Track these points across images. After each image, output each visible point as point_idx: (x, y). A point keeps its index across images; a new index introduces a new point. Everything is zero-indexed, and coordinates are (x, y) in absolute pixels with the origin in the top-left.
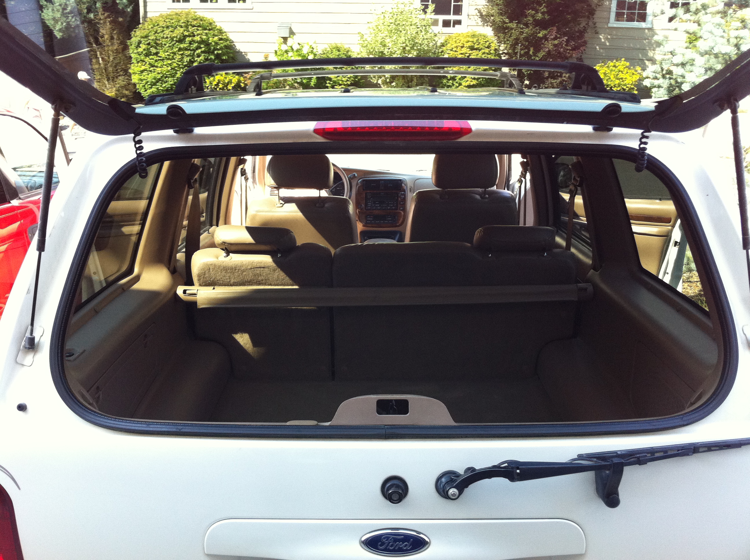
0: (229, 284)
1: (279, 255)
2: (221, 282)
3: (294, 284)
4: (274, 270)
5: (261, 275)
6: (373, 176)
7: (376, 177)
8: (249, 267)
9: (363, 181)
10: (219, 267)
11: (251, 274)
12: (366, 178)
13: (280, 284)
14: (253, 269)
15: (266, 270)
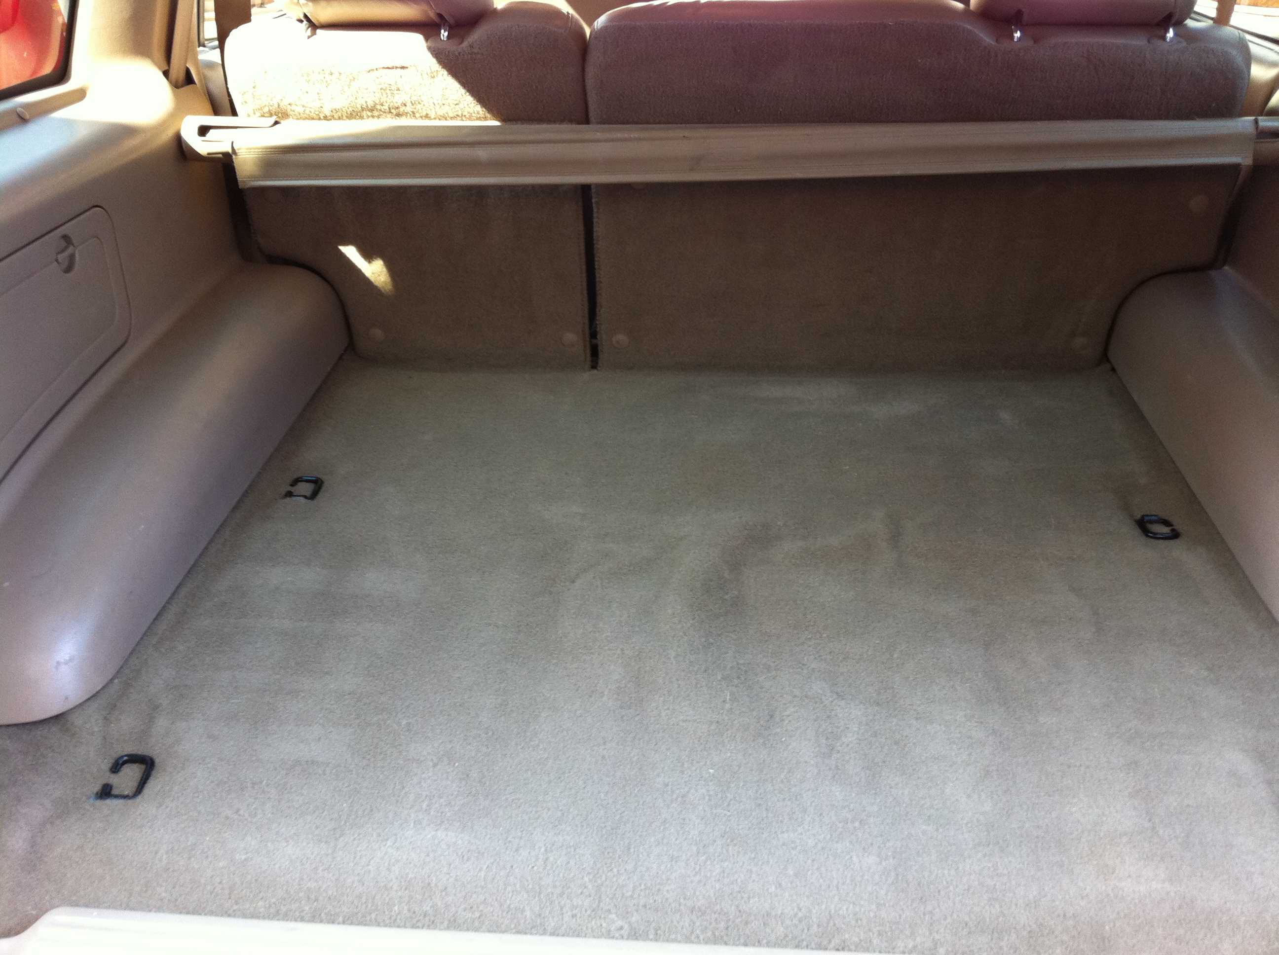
0: (322, 116)
1: (444, 34)
2: (301, 110)
3: (488, 115)
4: (432, 76)
5: (398, 89)
11: (373, 87)
13: (451, 115)
14: (376, 73)
15: (410, 75)
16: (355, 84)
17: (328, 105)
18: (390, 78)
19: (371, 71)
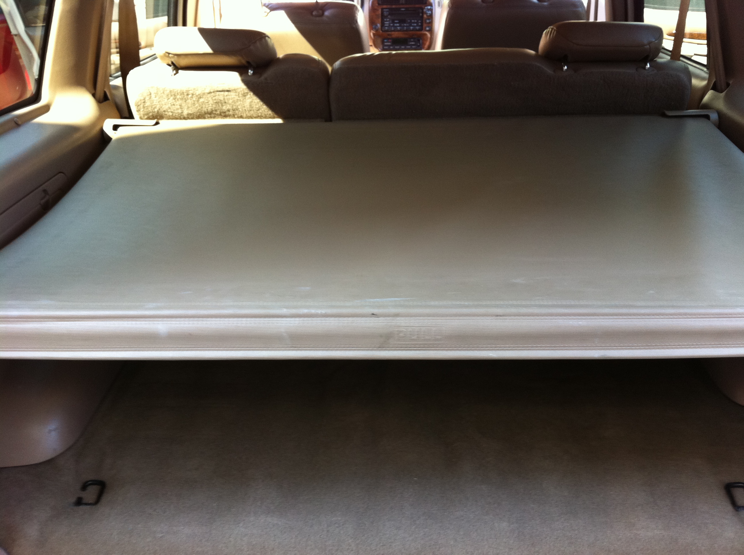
1: (250, 72)
3: (276, 116)
4: (245, 95)
5: (225, 103)
8: (206, 91)
10: (164, 90)
11: (211, 102)
13: (255, 116)
14: (213, 94)
15: (232, 95)
16: (201, 100)
17: (185, 113)
18: (221, 96)
19: (210, 93)
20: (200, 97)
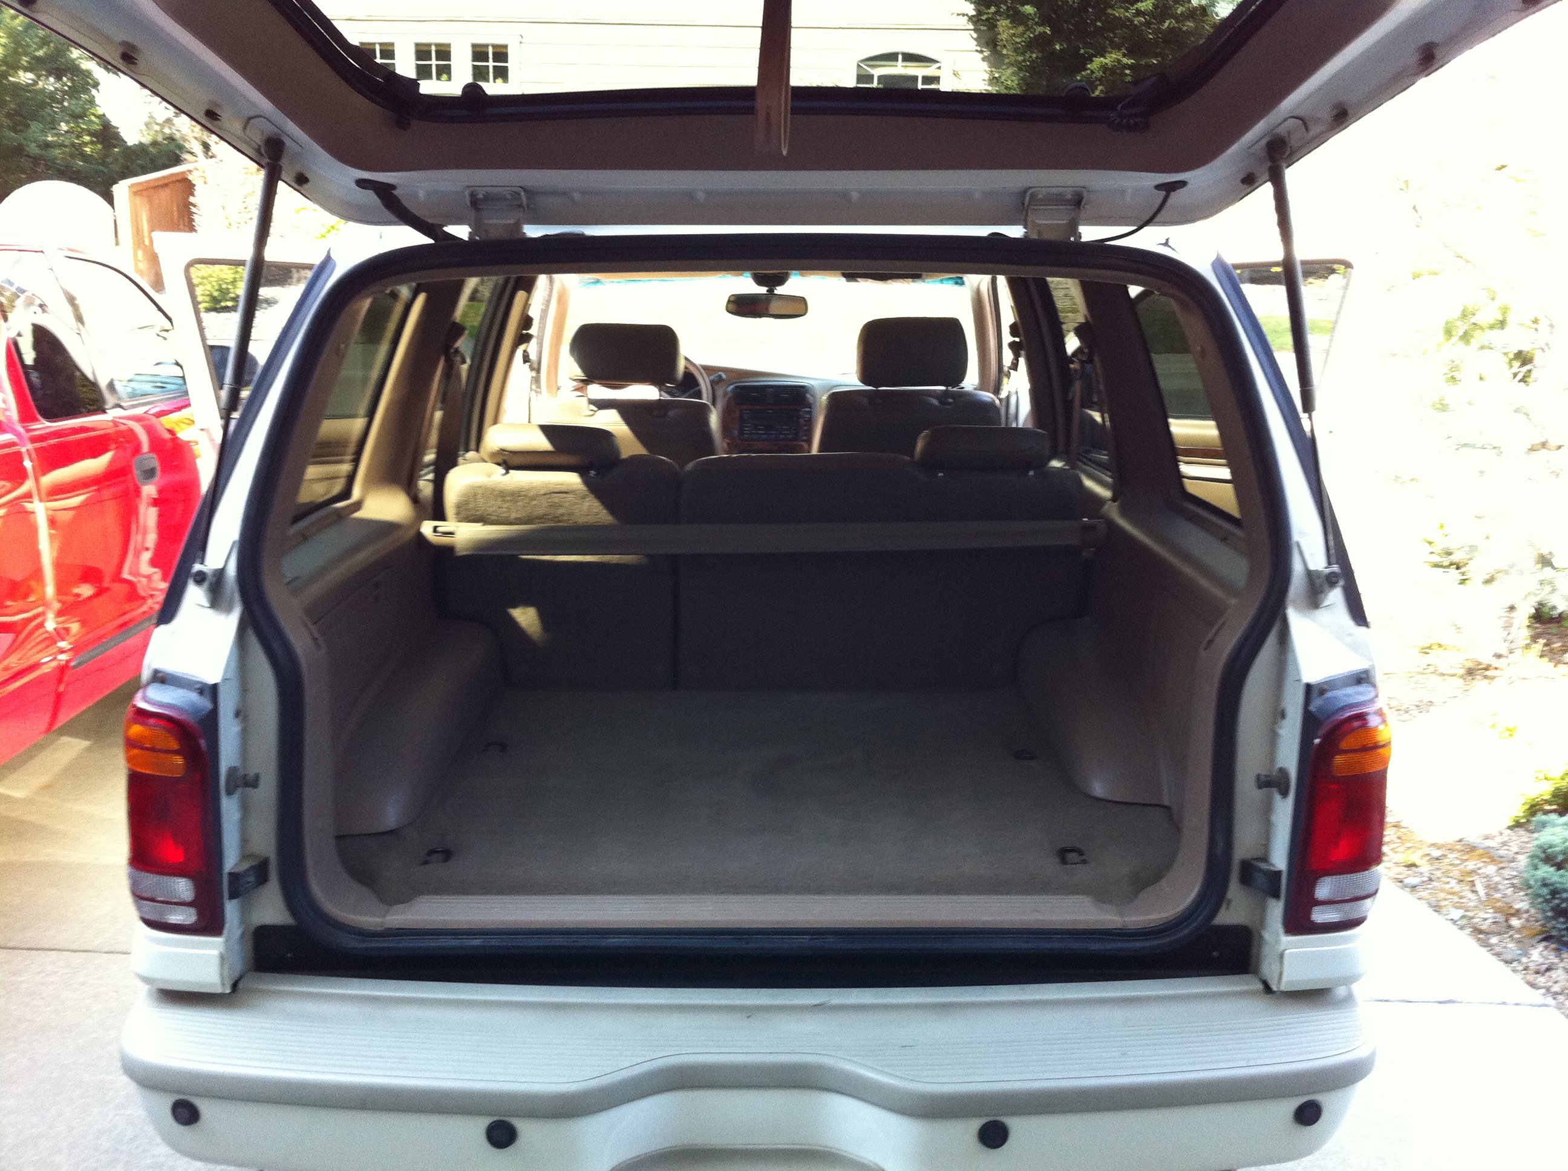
0: (507, 522)
1: (594, 474)
2: (495, 518)
4: (584, 498)
5: (561, 505)
6: (754, 379)
7: (759, 381)
8: (542, 492)
9: (737, 387)
10: (493, 490)
11: (545, 504)
12: (741, 382)
13: (591, 522)
14: (547, 496)
15: (570, 497)
16: (534, 503)
17: (513, 516)
18: (556, 499)
19: (545, 494)
20: (533, 498)
